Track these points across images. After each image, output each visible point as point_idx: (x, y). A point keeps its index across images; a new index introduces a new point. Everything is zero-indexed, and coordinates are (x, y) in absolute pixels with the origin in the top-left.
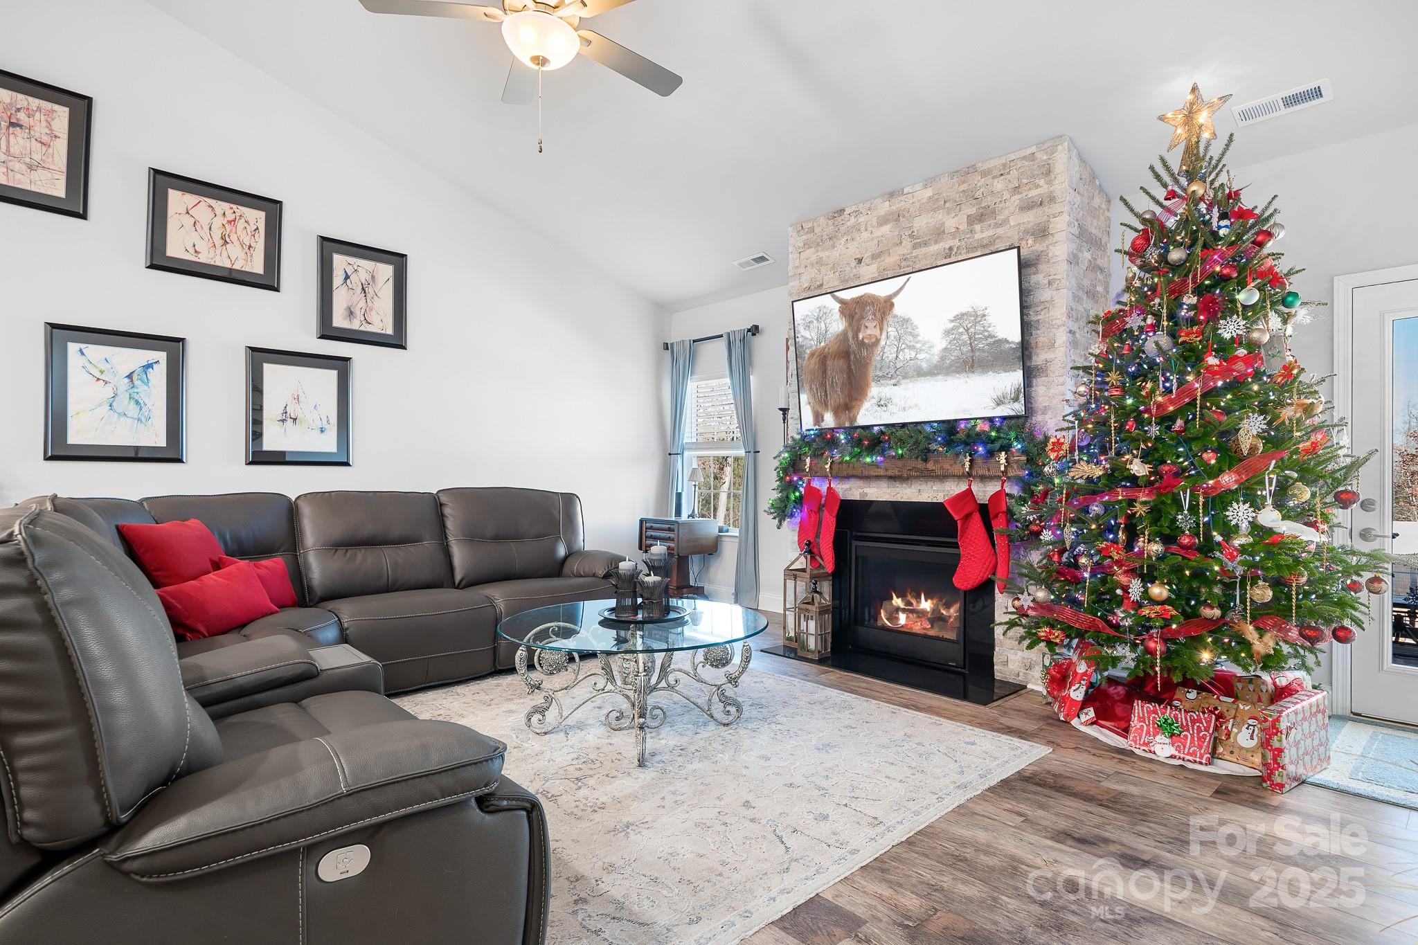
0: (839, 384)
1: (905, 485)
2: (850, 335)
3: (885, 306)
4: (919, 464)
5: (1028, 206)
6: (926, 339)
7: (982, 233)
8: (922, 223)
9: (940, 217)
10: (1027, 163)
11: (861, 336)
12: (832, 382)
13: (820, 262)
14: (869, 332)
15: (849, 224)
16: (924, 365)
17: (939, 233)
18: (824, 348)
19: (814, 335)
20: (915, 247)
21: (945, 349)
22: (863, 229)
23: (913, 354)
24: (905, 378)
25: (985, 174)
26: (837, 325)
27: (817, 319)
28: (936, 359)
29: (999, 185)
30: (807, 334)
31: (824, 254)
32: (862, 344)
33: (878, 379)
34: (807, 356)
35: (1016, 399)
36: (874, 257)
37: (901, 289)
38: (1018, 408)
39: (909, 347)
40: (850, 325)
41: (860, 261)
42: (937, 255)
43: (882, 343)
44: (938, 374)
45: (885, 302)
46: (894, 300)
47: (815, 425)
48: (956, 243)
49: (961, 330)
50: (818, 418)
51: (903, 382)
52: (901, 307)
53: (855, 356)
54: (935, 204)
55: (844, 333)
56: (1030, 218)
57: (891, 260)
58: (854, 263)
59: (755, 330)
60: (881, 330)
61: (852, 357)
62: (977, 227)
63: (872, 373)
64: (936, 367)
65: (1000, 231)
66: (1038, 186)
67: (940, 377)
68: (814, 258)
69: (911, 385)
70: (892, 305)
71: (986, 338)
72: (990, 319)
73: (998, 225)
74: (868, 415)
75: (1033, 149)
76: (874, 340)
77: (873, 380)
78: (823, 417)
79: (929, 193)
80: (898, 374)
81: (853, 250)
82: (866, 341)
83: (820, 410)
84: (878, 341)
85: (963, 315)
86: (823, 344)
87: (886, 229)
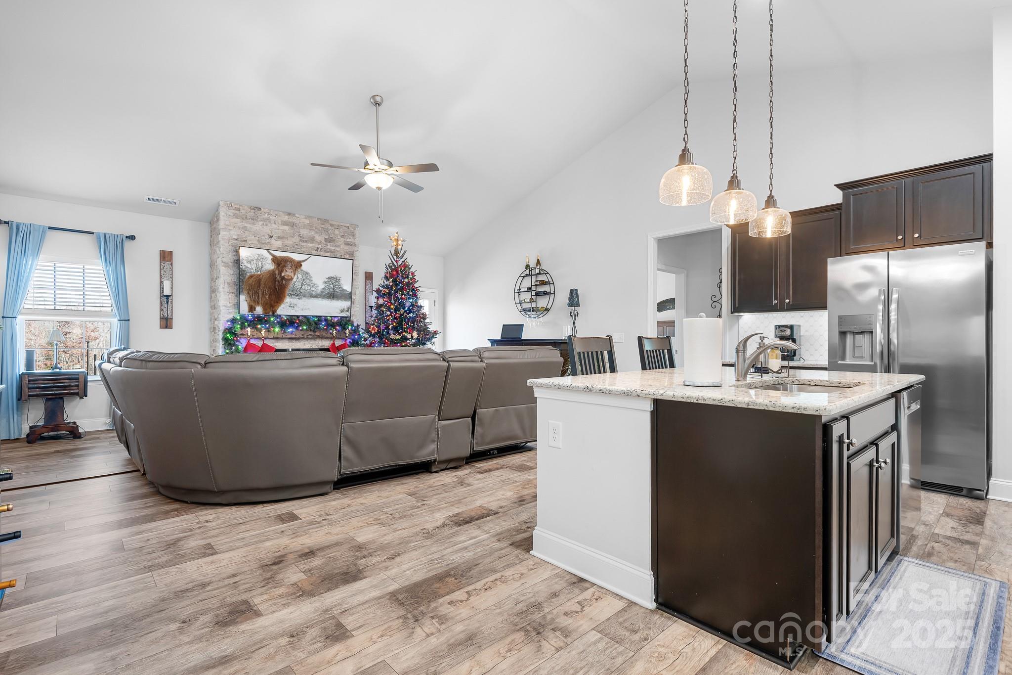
0: (268, 294)
1: (297, 342)
2: (277, 272)
3: (298, 265)
4: (312, 333)
5: (347, 244)
6: (316, 283)
7: (330, 246)
8: (305, 232)
9: (313, 233)
10: (346, 229)
11: (283, 274)
12: (263, 292)
13: (245, 228)
14: (288, 273)
15: (264, 216)
16: (314, 293)
17: (312, 240)
18: (260, 275)
19: (254, 267)
20: (301, 241)
21: (323, 289)
22: (272, 222)
23: (309, 288)
24: (304, 297)
25: (331, 225)
26: (269, 266)
27: (257, 260)
28: (319, 292)
29: (337, 232)
30: (249, 266)
31: (248, 226)
32: (283, 278)
33: (291, 295)
34: (247, 277)
35: (348, 311)
36: (279, 238)
37: (306, 260)
38: (348, 314)
39: (308, 285)
40: (278, 268)
41: (271, 237)
42: (312, 249)
43: (294, 280)
44: (320, 298)
45: (298, 263)
46: (302, 263)
47: (249, 312)
48: (320, 246)
49: (330, 283)
50: (252, 309)
51: (303, 298)
52: (305, 266)
53: (279, 283)
54: (310, 227)
55: (273, 271)
56: (347, 248)
57: (289, 242)
58: (267, 237)
59: (132, 238)
60: (294, 274)
61: (277, 283)
62: (329, 244)
63: (287, 292)
64: (319, 295)
65: (337, 249)
66: (350, 238)
67: (320, 299)
68: (240, 224)
69: (306, 300)
70: (301, 265)
71: (340, 288)
72: (341, 282)
73: (336, 246)
74: (284, 310)
75: (348, 225)
76: (290, 278)
77: (288, 295)
78: (255, 308)
79: (307, 221)
80: (300, 294)
81: (267, 230)
82: (286, 277)
83: (253, 305)
84: (292, 279)
85: (332, 277)
86: (259, 273)
87: (286, 228)
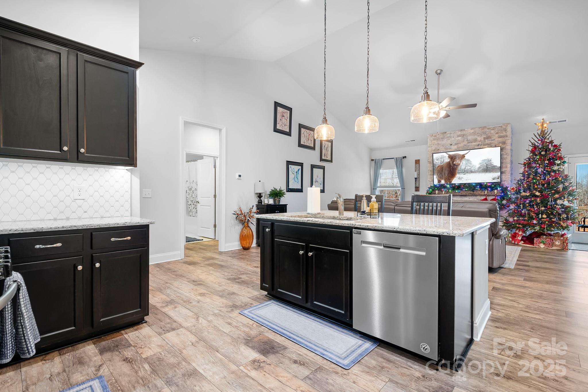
0: (447, 174)
1: (465, 197)
2: (451, 163)
3: (463, 156)
4: (472, 192)
5: (500, 137)
6: (474, 164)
7: (487, 141)
8: (470, 138)
9: (476, 137)
10: (500, 128)
11: (454, 163)
12: (445, 173)
13: (438, 144)
14: (457, 162)
15: (448, 136)
16: (473, 170)
17: (475, 140)
18: (443, 165)
19: (439, 162)
20: (468, 143)
21: (479, 167)
22: (452, 137)
23: (470, 168)
24: (467, 173)
25: (488, 129)
26: (447, 160)
27: (441, 158)
28: (476, 169)
29: (492, 132)
30: (437, 162)
31: (440, 142)
32: (455, 165)
33: (459, 173)
34: (437, 167)
35: (498, 178)
36: (456, 144)
37: (467, 153)
38: (499, 180)
39: (469, 166)
40: (451, 160)
41: (451, 145)
42: (475, 145)
43: (461, 165)
44: (477, 172)
45: (462, 155)
46: (465, 155)
47: (438, 183)
48: (480, 143)
49: (484, 163)
50: (439, 181)
51: (467, 174)
52: (467, 157)
53: (452, 168)
54: (474, 134)
55: (449, 162)
56: (501, 140)
57: (461, 145)
58: (449, 145)
59: (405, 157)
60: (461, 162)
61: (451, 168)
62: (486, 140)
63: (457, 171)
64: (476, 171)
65: (493, 142)
66: (503, 133)
67: (477, 173)
68: (436, 143)
69: (469, 175)
70: (465, 156)
71: (491, 165)
72: (492, 161)
73: (492, 140)
74: (456, 181)
75: (502, 125)
76: (458, 164)
77: (458, 173)
78: (441, 181)
79: (472, 131)
80: (465, 172)
81: (449, 142)
82: (456, 164)
83: (440, 179)
84: (459, 164)
85: (485, 160)
86: (442, 164)
87: (460, 138)
